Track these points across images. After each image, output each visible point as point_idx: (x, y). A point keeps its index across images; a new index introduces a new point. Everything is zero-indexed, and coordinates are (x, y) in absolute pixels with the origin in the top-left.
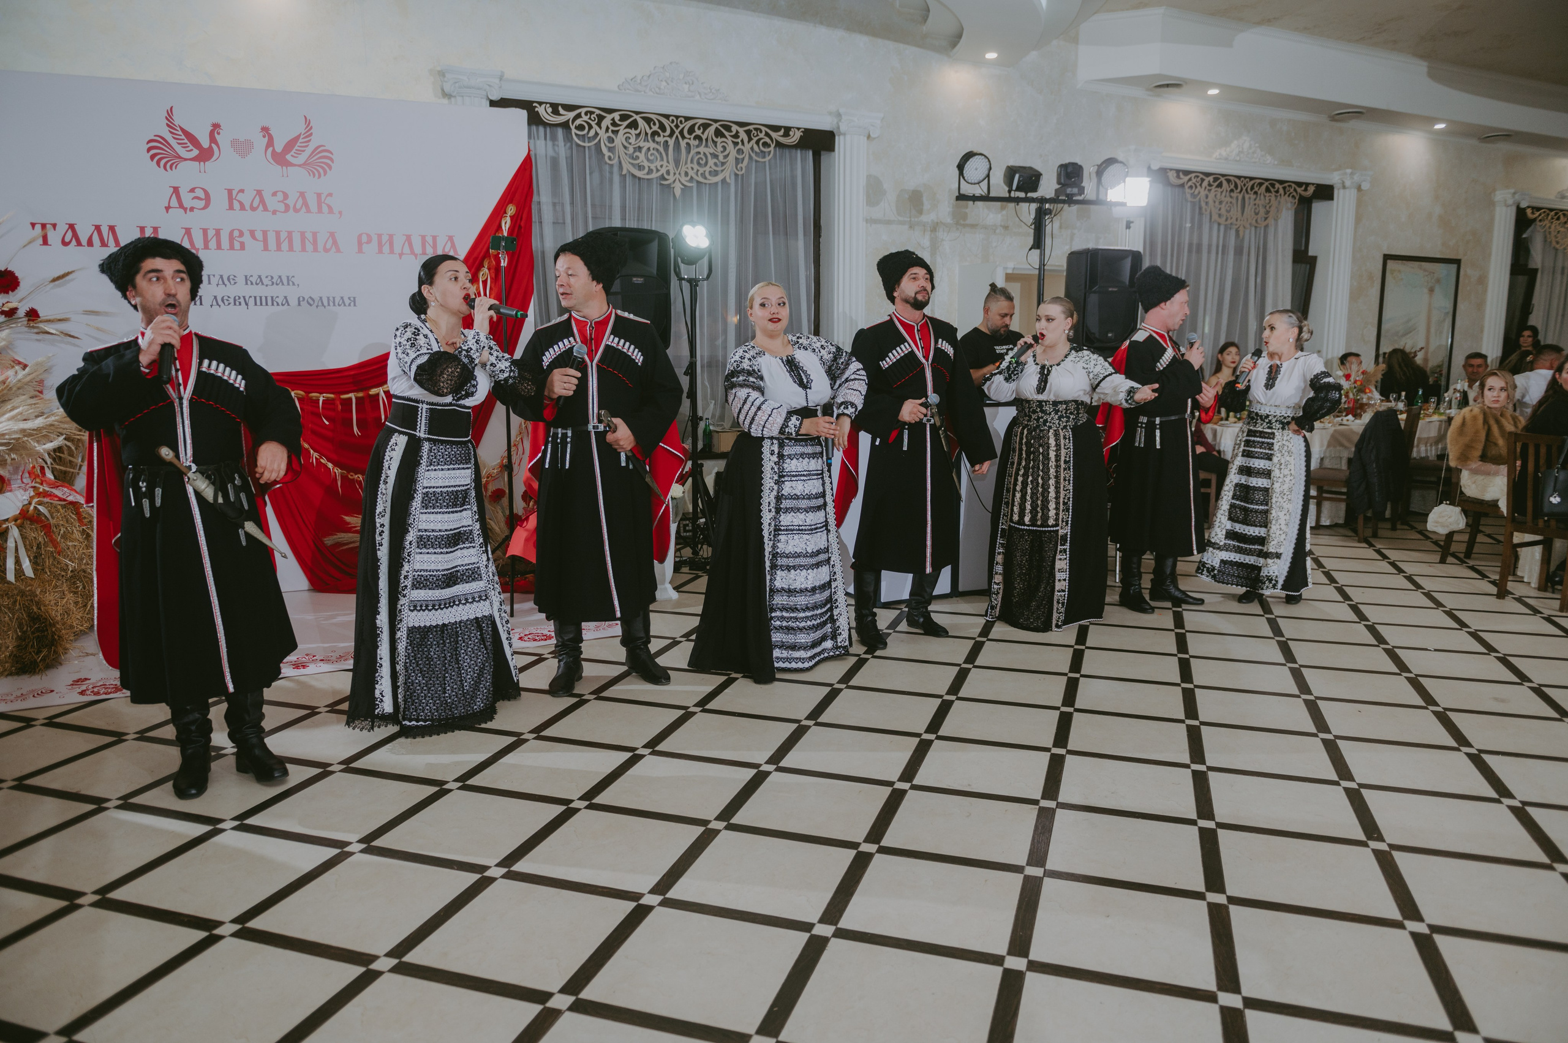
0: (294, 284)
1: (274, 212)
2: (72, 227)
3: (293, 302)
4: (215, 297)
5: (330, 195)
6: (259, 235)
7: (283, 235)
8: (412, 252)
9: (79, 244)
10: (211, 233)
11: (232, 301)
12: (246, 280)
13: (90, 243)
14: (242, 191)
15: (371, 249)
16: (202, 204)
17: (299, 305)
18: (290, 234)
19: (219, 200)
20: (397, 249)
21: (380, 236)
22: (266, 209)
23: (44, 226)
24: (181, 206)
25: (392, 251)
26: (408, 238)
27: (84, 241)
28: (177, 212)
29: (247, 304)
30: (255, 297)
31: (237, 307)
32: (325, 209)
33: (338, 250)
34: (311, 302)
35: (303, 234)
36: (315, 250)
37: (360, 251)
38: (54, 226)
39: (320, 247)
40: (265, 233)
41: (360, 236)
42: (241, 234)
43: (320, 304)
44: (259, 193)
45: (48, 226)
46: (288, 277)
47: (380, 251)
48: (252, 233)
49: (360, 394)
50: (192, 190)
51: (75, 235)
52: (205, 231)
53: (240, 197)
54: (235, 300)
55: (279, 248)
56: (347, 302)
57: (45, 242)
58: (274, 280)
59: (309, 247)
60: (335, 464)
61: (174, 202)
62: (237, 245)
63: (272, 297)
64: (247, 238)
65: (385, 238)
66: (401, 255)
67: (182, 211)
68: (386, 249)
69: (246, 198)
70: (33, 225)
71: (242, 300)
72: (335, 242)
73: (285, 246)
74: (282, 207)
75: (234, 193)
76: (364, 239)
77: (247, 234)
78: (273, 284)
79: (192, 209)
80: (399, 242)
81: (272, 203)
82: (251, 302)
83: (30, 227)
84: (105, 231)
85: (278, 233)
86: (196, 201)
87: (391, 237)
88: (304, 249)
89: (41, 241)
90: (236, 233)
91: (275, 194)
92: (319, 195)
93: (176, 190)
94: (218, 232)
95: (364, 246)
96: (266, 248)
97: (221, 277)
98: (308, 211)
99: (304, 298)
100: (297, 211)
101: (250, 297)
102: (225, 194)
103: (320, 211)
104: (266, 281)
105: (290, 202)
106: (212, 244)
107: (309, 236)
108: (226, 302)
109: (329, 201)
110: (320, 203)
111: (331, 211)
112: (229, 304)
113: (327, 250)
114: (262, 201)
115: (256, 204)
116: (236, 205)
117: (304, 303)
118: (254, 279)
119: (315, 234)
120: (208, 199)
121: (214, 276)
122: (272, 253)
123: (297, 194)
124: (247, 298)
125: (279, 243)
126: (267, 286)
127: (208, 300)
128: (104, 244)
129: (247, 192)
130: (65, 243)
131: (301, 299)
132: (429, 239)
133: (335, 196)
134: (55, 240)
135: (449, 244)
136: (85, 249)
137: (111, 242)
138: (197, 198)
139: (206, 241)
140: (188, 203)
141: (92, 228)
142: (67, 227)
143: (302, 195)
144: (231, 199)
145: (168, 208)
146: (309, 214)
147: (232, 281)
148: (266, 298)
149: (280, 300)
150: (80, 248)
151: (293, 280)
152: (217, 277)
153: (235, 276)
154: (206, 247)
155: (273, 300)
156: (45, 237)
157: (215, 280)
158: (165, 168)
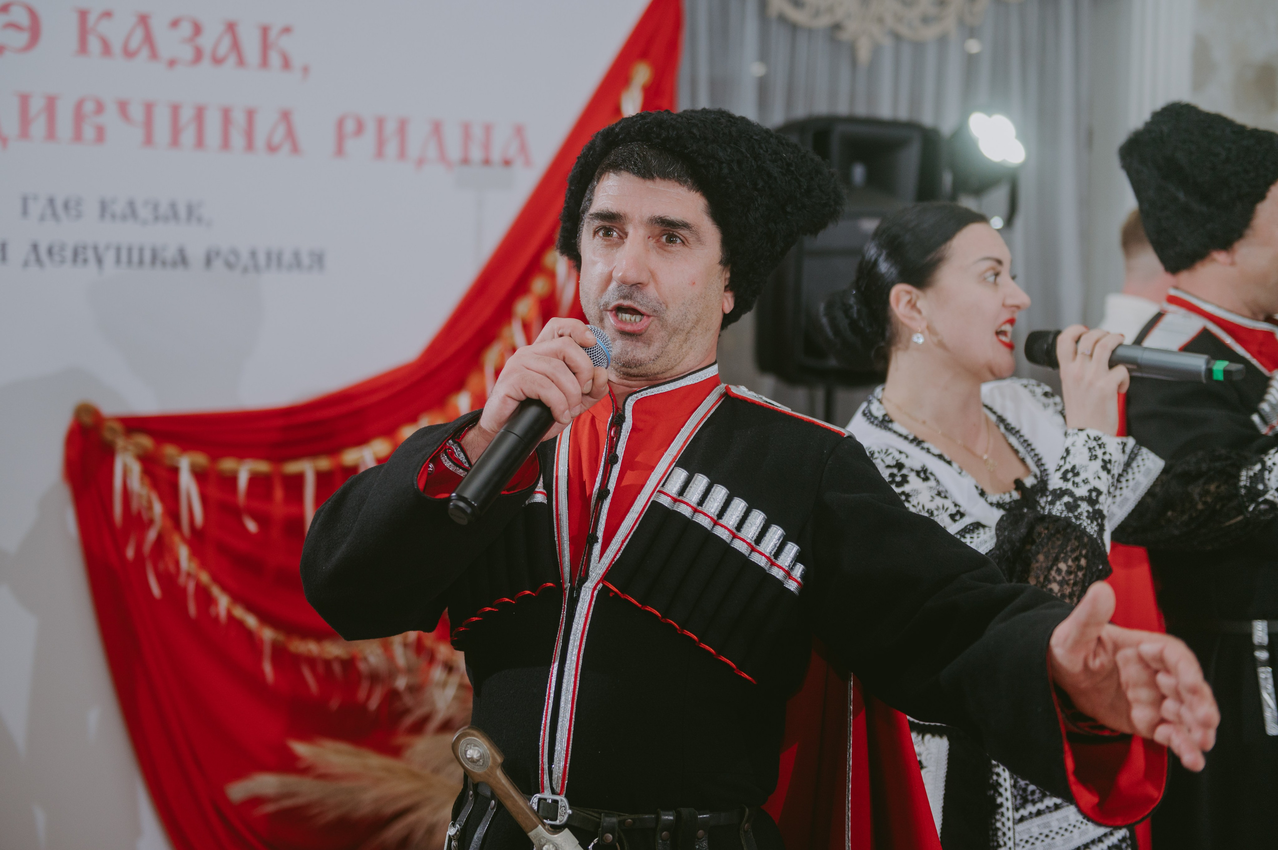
0: (200, 221)
1: (172, 63)
3: (196, 259)
4: (35, 247)
5: (287, 30)
6: (136, 111)
7: (187, 114)
8: (443, 157)
10: (37, 105)
11: (69, 254)
12: (103, 208)
14: (107, 14)
15: (361, 148)
16: (23, 38)
17: (208, 266)
18: (200, 110)
19: (59, 32)
20: (414, 152)
21: (381, 123)
22: (154, 55)
25: (402, 154)
26: (437, 129)
29: (100, 261)
30: (118, 248)
31: (79, 268)
32: (275, 59)
33: (295, 149)
34: (232, 259)
35: (226, 112)
36: (250, 145)
37: (340, 150)
39: (260, 143)
40: (149, 108)
41: (340, 124)
42: (100, 108)
43: (250, 265)
44: (144, 20)
46: (190, 205)
47: (380, 153)
48: (123, 107)
49: (324, 464)
50: (5, 10)
52: (24, 98)
53: (105, 27)
54: (76, 254)
55: (175, 143)
56: (306, 260)
58: (161, 212)
59: (238, 139)
60: (265, 618)
62: (89, 132)
63: (153, 250)
64: (111, 117)
65: (391, 127)
66: (421, 162)
68: (392, 148)
69: (115, 31)
71: (90, 254)
72: (290, 134)
73: (188, 136)
74: (187, 53)
75: (92, 19)
76: (350, 126)
77: (111, 108)
78: (157, 218)
79: (1, 50)
80: (418, 135)
81: (168, 43)
82: (109, 257)
85: (175, 110)
86: (11, 31)
87: (402, 124)
88: (226, 144)
90: (89, 107)
91: (175, 24)
92: (265, 30)
94: (51, 100)
95: (350, 145)
96: (149, 140)
97: (51, 201)
98: (241, 62)
99: (218, 252)
100: (217, 61)
101: (108, 248)
102: (74, 19)
103: (265, 62)
104: (144, 212)
105: (206, 41)
106: (38, 127)
107: (239, 118)
108: (57, 258)
109: (285, 43)
110: (265, 46)
111: (286, 64)
112: (63, 261)
113: (272, 148)
114: (148, 38)
115: (135, 43)
116: (94, 44)
117: (218, 264)
118: (119, 207)
119: (250, 115)
120: (35, 31)
121: (36, 198)
122: (161, 151)
123: (222, 27)
124: (101, 249)
125: (176, 131)
126: (145, 222)
127: (18, 252)
129: (117, 17)
131: (213, 254)
132: (477, 132)
133: (297, 32)
135: (516, 143)
138: (14, 26)
139: (25, 121)
143: (231, 28)
144: (83, 30)
146: (242, 70)
147: (72, 212)
148: (141, 249)
149: (169, 256)
151: (201, 211)
152: (43, 201)
153: (80, 201)
154: (25, 136)
155: (155, 257)
157: (38, 207)
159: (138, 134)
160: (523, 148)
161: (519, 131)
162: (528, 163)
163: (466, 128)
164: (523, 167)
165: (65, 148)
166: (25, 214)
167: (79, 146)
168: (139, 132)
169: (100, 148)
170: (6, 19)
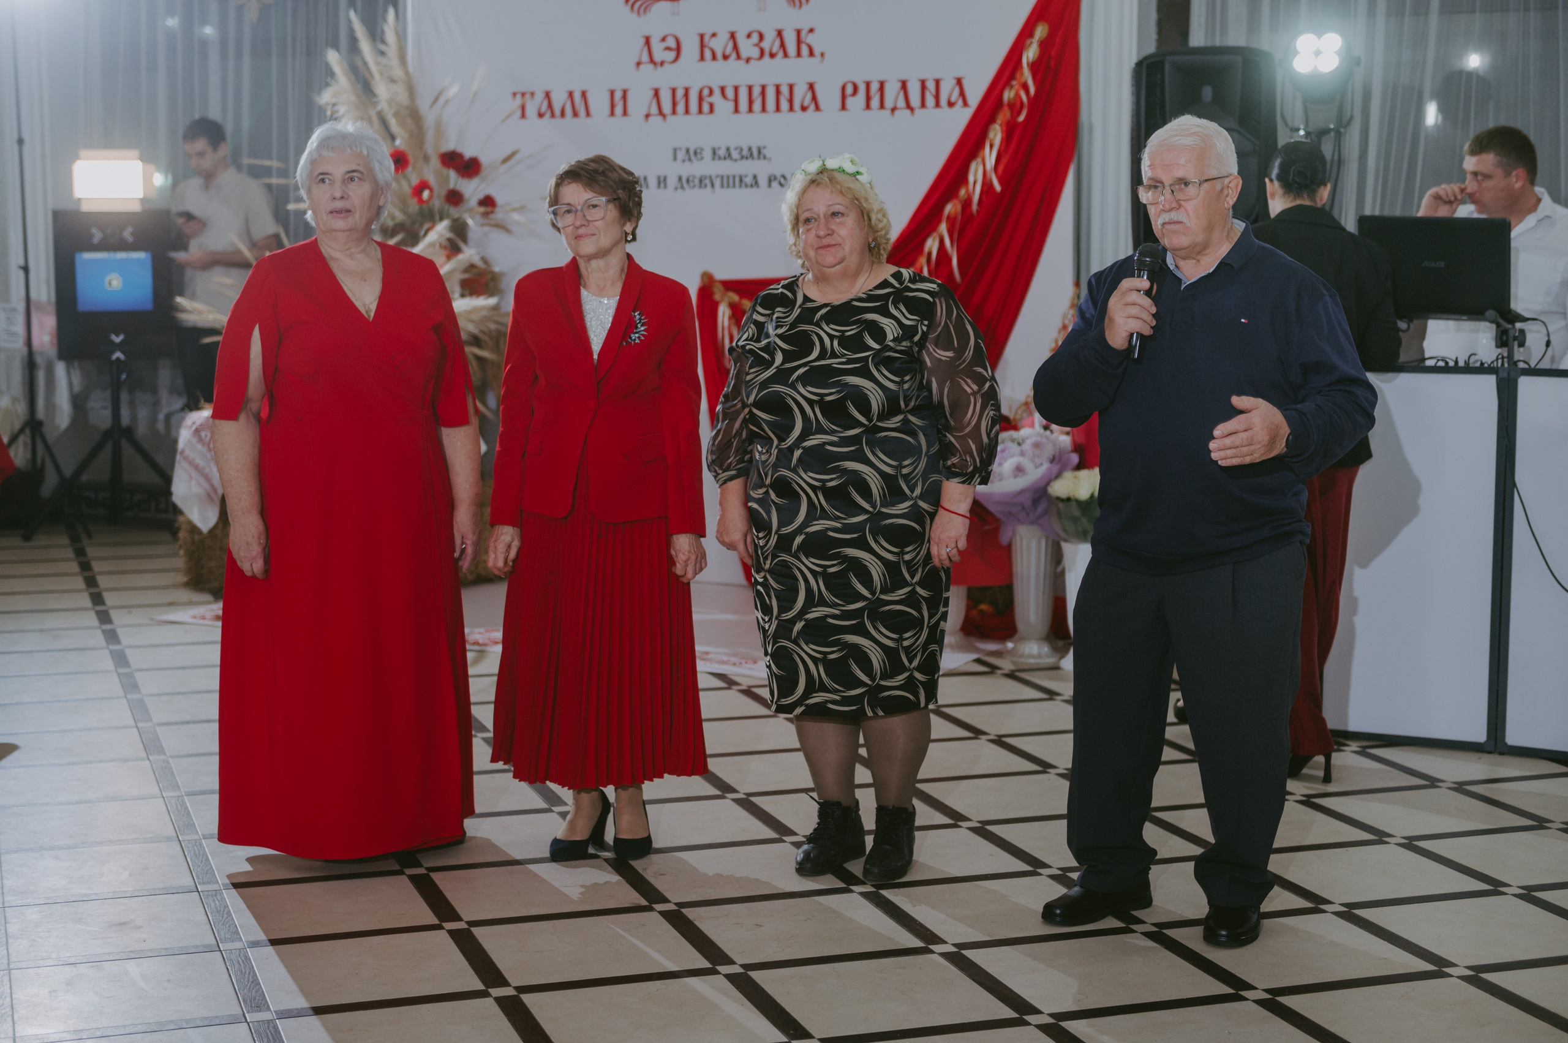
0: (765, 158)
1: (748, 60)
2: (547, 95)
3: (763, 181)
4: (680, 179)
5: (811, 31)
6: (730, 93)
7: (757, 91)
8: (908, 104)
9: (553, 115)
10: (680, 93)
11: (697, 181)
12: (714, 153)
13: (563, 114)
14: (714, 35)
15: (856, 103)
16: (671, 55)
17: (769, 186)
18: (764, 88)
19: (690, 48)
20: (889, 103)
21: (868, 85)
22: (739, 57)
23: (523, 94)
24: (652, 61)
25: (882, 106)
26: (904, 85)
27: (557, 112)
28: (647, 68)
29: (713, 185)
30: (722, 177)
31: (702, 191)
32: (805, 50)
33: (817, 108)
34: (782, 181)
35: (778, 88)
36: (791, 109)
37: (844, 107)
38: (532, 94)
39: (797, 105)
40: (736, 89)
41: (844, 88)
42: (711, 92)
44: (733, 36)
45: (528, 96)
46: (759, 148)
47: (868, 106)
48: (723, 90)
50: (664, 39)
51: (550, 106)
52: (674, 91)
53: (713, 43)
54: (701, 181)
55: (750, 110)
57: (523, 116)
58: (744, 153)
59: (784, 105)
61: (645, 58)
62: (706, 108)
63: (740, 176)
64: (717, 98)
65: (874, 87)
66: (893, 110)
67: (651, 66)
68: (875, 102)
69: (719, 44)
70: (514, 94)
71: (708, 181)
72: (814, 98)
73: (757, 106)
74: (756, 53)
75: (706, 38)
76: (849, 89)
77: (717, 92)
78: (742, 157)
79: (662, 63)
80: (892, 91)
81: (748, 48)
82: (717, 183)
83: (510, 96)
84: (577, 96)
85: (750, 89)
86: (668, 52)
87: (882, 85)
88: (778, 108)
89: (519, 113)
90: (706, 92)
91: (749, 36)
92: (799, 32)
93: (648, 41)
94: (687, 90)
95: (850, 101)
96: (736, 110)
97: (688, 151)
98: (786, 55)
99: (775, 178)
100: (772, 56)
101: (717, 176)
102: (697, 40)
103: (799, 54)
104: (735, 155)
105: (766, 45)
106: (681, 108)
107: (785, 90)
108: (691, 184)
109: (810, 39)
110: (799, 42)
111: (811, 53)
112: (694, 186)
113: (804, 109)
114: (736, 47)
115: (728, 51)
116: (708, 54)
117: (775, 184)
118: (722, 152)
119: (791, 87)
120: (678, 49)
121: (680, 149)
122: (744, 116)
123: (774, 34)
124: (714, 178)
125: (751, 102)
126: (736, 160)
127: (672, 182)
128: (575, 114)
129: (719, 36)
130: (541, 115)
131: (772, 178)
132: (931, 85)
133: (817, 31)
134: (531, 111)
135: (957, 91)
136: (558, 121)
137: (582, 112)
138: (668, 48)
139: (674, 104)
140: (658, 55)
141: (566, 95)
142: (543, 95)
143: (780, 33)
144: (702, 46)
145: (639, 64)
146: (786, 60)
147: (699, 156)
148: (734, 177)
149: (748, 180)
150: (553, 120)
151: (765, 152)
152: (684, 151)
153: (702, 149)
154: (674, 112)
155: (741, 181)
156: (523, 108)
157: (681, 155)
158: (638, 13)
159: (730, 105)
160: (962, 94)
161: (959, 82)
162: (965, 104)
163: (923, 83)
164: (962, 107)
165: (694, 118)
166: (675, 159)
167: (701, 117)
168: (731, 105)
169: (711, 117)
170: (664, 45)
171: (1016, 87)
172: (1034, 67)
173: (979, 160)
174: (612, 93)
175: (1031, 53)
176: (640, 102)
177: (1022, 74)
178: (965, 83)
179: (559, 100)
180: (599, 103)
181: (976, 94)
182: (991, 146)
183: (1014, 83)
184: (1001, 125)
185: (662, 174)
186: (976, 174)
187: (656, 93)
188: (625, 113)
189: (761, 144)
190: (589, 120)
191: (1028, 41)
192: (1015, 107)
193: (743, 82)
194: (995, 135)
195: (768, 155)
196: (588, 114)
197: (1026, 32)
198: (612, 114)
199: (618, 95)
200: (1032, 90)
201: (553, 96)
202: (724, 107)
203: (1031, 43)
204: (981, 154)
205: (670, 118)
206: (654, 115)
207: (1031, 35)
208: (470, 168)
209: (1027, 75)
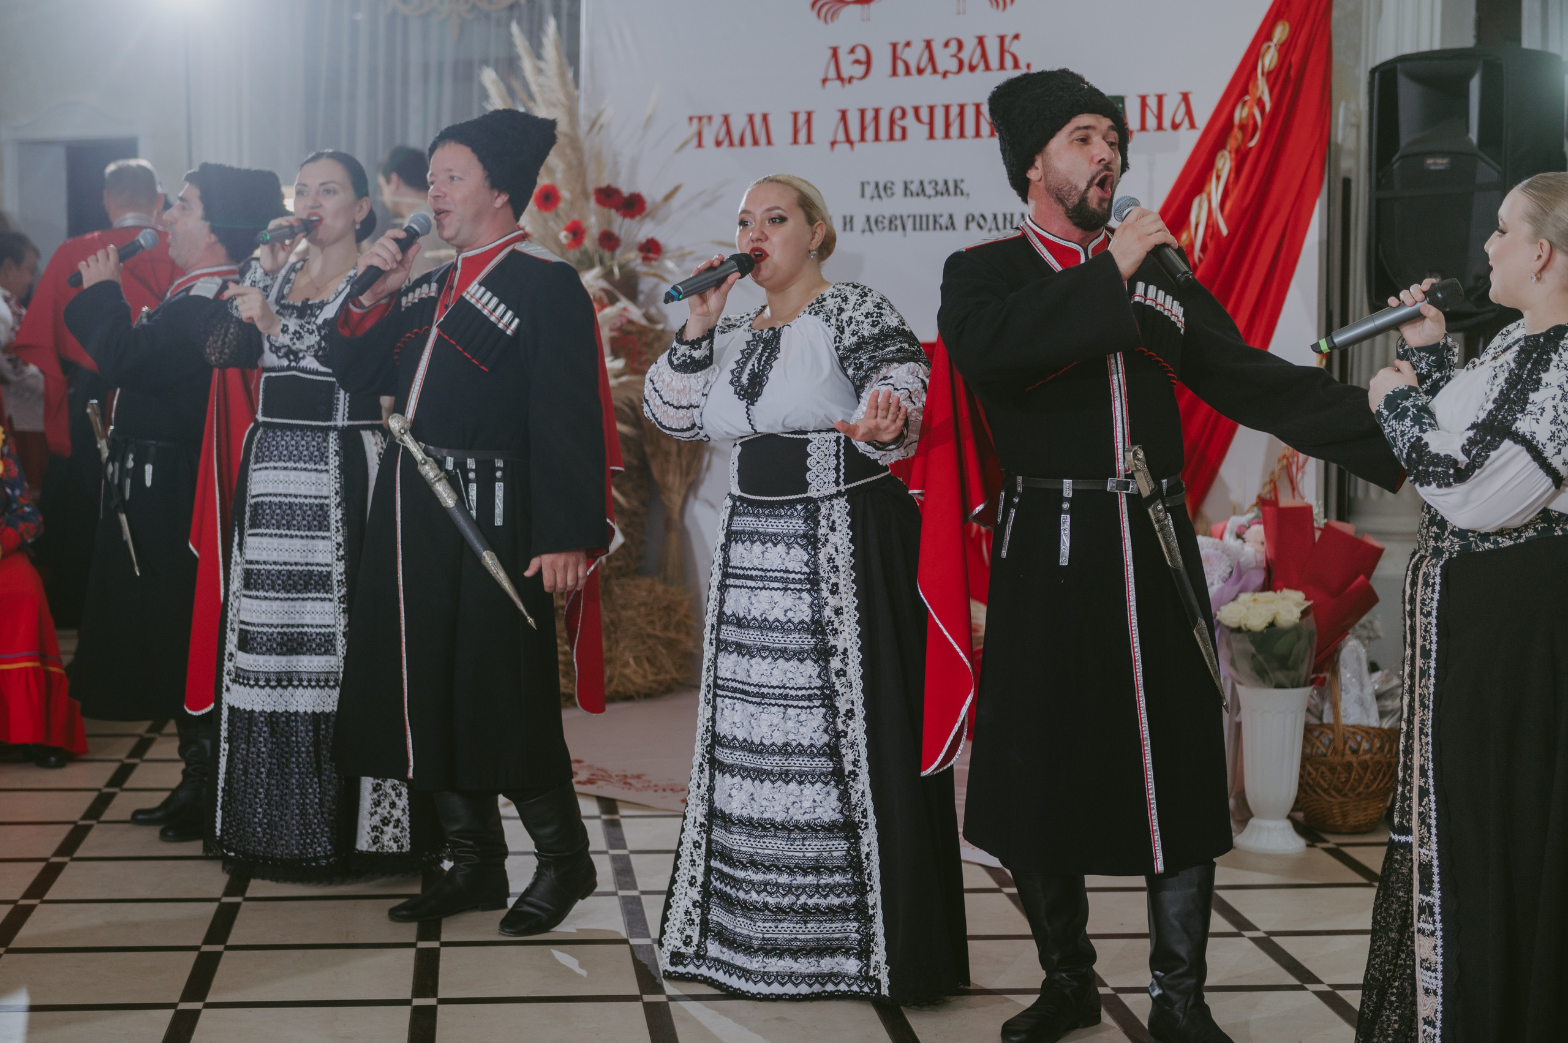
0: (962, 193)
1: (945, 74)
2: (726, 119)
3: (960, 222)
4: (868, 219)
5: (1016, 37)
6: (924, 115)
7: (954, 111)
9: (731, 144)
10: (870, 115)
11: (886, 222)
12: (906, 188)
13: (742, 143)
14: (908, 44)
16: (860, 70)
17: (967, 228)
18: (962, 107)
19: (882, 61)
22: (935, 71)
23: (700, 119)
24: (839, 77)
27: (736, 140)
28: (835, 85)
29: (904, 228)
30: (914, 217)
31: (893, 233)
32: (1008, 61)
34: (982, 222)
35: (978, 108)
38: (710, 118)
40: (931, 109)
42: (904, 114)
43: (994, 226)
44: (928, 45)
45: (705, 121)
46: (955, 182)
48: (916, 110)
50: (852, 51)
51: (728, 132)
52: (863, 112)
53: (906, 54)
54: (891, 222)
55: (947, 135)
57: (700, 145)
58: (939, 188)
61: (832, 74)
62: (898, 133)
63: (935, 217)
64: (910, 121)
67: (838, 83)
69: (913, 56)
70: (691, 119)
71: (898, 222)
73: (954, 130)
74: (953, 65)
75: (899, 48)
77: (910, 113)
78: (937, 193)
79: (850, 80)
81: (945, 60)
82: (909, 224)
83: (686, 121)
84: (758, 120)
85: (947, 109)
86: (856, 66)
88: (978, 134)
89: (695, 142)
90: (898, 114)
91: (946, 45)
92: (1002, 39)
93: (835, 52)
94: (877, 111)
96: (931, 136)
97: (877, 185)
98: (987, 68)
99: (973, 217)
100: (972, 68)
101: (909, 216)
102: (889, 49)
103: (1002, 66)
104: (929, 190)
105: (965, 55)
106: (870, 133)
108: (880, 225)
109: (1015, 47)
110: (1002, 51)
111: (1016, 64)
112: (884, 228)
114: (931, 59)
115: (923, 63)
116: (901, 68)
117: (973, 226)
118: (915, 187)
120: (868, 62)
121: (868, 183)
122: (940, 143)
123: (975, 41)
124: (905, 218)
125: (947, 126)
126: (930, 197)
127: (859, 223)
128: (756, 142)
129: (913, 45)
130: (718, 144)
131: (970, 218)
132: (1152, 102)
133: (1022, 37)
134: (708, 139)
135: (1182, 109)
136: (737, 150)
137: (763, 139)
138: (857, 62)
139: (863, 129)
140: (847, 70)
141: (746, 119)
142: (721, 119)
143: (981, 41)
144: (895, 58)
145: (825, 81)
146: (988, 73)
147: (889, 192)
148: (928, 217)
149: (944, 221)
150: (732, 149)
151: (962, 186)
152: (873, 185)
153: (893, 183)
154: (863, 139)
155: (935, 221)
156: (700, 134)
157: (870, 190)
158: (826, 20)
160: (1189, 112)
161: (1185, 97)
162: (1192, 125)
163: (1143, 99)
164: (1188, 129)
165: (885, 145)
166: (863, 195)
167: (892, 143)
168: (925, 129)
169: (903, 143)
170: (853, 57)
171: (1249, 103)
172: (1272, 77)
173: (1204, 196)
174: (796, 115)
175: (1269, 59)
176: (825, 126)
177: (1257, 87)
178: (1192, 99)
179: (738, 125)
180: (781, 128)
181: (1203, 115)
182: (1218, 178)
183: (1247, 98)
184: (1230, 152)
185: (848, 214)
186: (1198, 213)
187: (844, 115)
188: (809, 141)
189: (958, 178)
190: (770, 148)
191: (1265, 46)
192: (1249, 129)
193: (939, 102)
194: (1224, 164)
195: (965, 191)
196: (769, 142)
197: (1264, 34)
198: (795, 141)
199: (802, 118)
200: (1268, 106)
201: (732, 120)
202: (917, 131)
203: (1269, 47)
204: (1207, 189)
205: (858, 146)
206: (841, 142)
207: (1269, 38)
208: (633, 206)
209: (1262, 89)
